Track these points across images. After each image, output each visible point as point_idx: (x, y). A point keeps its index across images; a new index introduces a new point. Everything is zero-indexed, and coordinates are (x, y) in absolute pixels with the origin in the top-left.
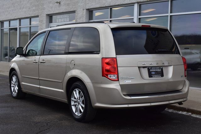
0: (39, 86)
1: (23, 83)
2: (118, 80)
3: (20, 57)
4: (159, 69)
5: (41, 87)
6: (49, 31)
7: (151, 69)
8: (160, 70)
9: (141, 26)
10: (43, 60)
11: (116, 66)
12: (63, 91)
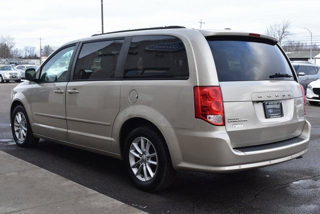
0: (66, 130)
1: (35, 124)
2: (224, 125)
3: (30, 83)
4: (278, 104)
5: (69, 131)
6: (81, 43)
7: (268, 104)
8: (278, 106)
9: (248, 35)
10: (75, 89)
11: (220, 100)
12: (113, 139)
